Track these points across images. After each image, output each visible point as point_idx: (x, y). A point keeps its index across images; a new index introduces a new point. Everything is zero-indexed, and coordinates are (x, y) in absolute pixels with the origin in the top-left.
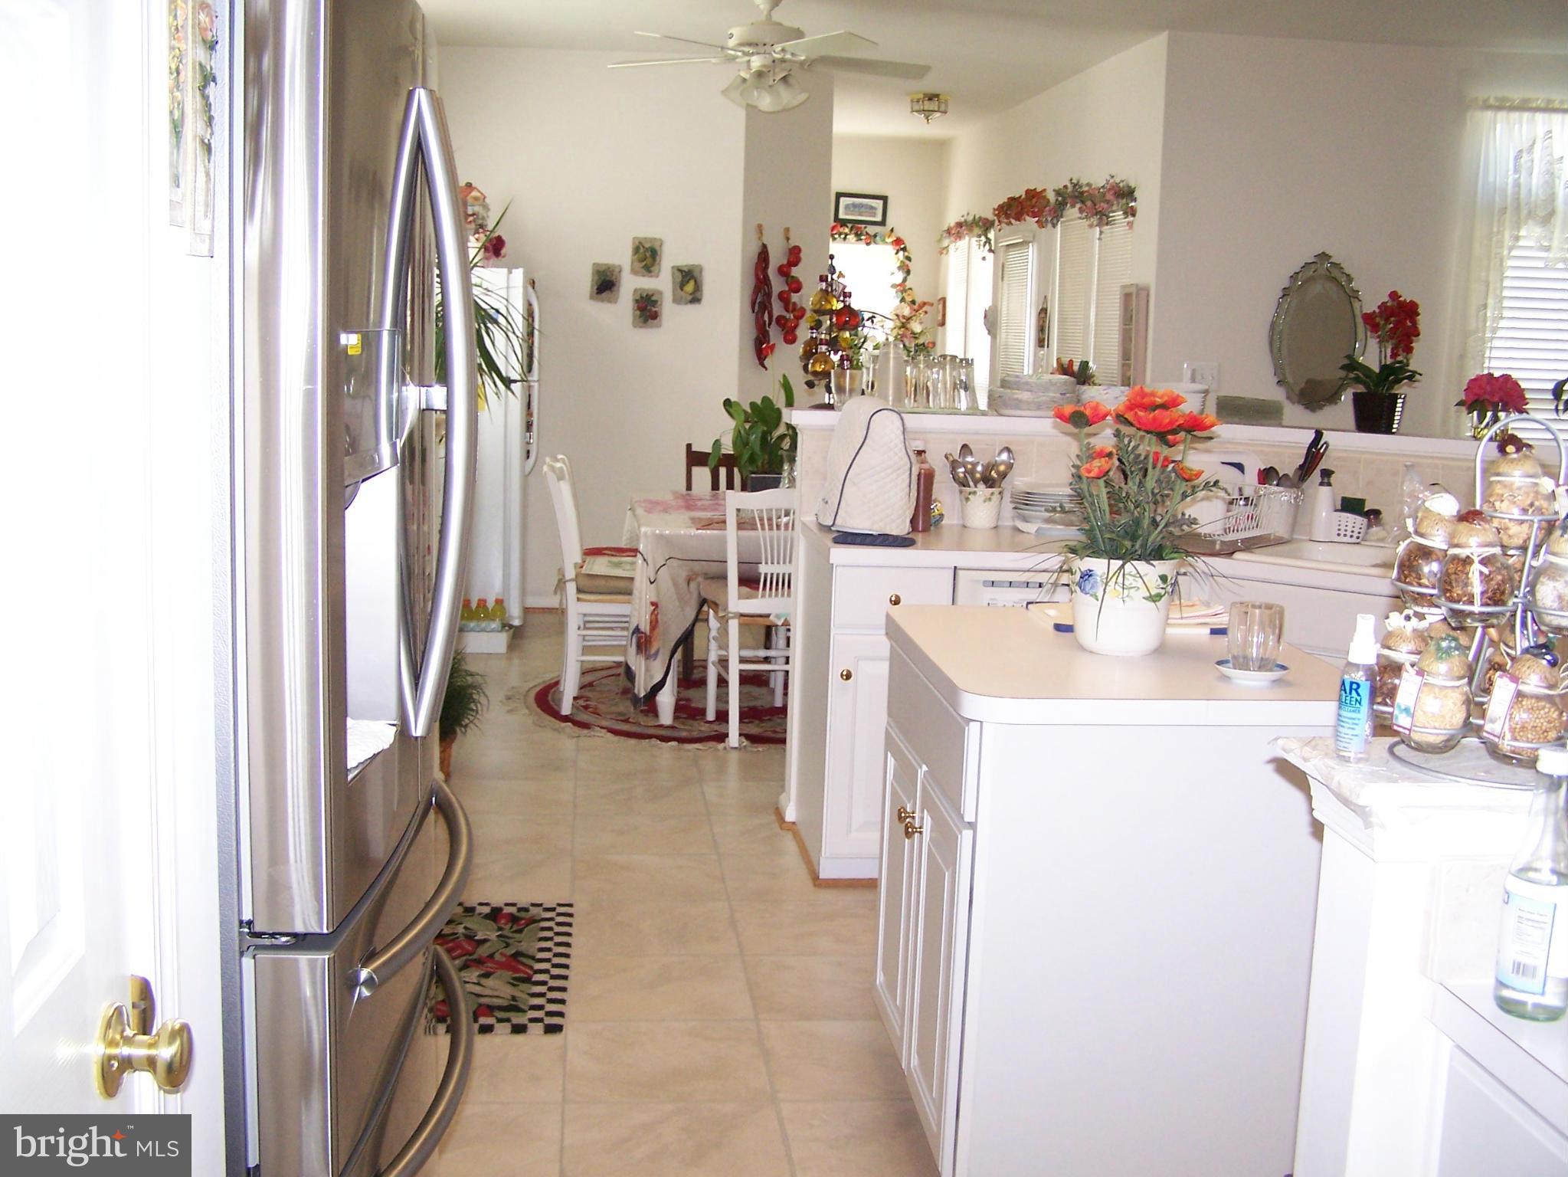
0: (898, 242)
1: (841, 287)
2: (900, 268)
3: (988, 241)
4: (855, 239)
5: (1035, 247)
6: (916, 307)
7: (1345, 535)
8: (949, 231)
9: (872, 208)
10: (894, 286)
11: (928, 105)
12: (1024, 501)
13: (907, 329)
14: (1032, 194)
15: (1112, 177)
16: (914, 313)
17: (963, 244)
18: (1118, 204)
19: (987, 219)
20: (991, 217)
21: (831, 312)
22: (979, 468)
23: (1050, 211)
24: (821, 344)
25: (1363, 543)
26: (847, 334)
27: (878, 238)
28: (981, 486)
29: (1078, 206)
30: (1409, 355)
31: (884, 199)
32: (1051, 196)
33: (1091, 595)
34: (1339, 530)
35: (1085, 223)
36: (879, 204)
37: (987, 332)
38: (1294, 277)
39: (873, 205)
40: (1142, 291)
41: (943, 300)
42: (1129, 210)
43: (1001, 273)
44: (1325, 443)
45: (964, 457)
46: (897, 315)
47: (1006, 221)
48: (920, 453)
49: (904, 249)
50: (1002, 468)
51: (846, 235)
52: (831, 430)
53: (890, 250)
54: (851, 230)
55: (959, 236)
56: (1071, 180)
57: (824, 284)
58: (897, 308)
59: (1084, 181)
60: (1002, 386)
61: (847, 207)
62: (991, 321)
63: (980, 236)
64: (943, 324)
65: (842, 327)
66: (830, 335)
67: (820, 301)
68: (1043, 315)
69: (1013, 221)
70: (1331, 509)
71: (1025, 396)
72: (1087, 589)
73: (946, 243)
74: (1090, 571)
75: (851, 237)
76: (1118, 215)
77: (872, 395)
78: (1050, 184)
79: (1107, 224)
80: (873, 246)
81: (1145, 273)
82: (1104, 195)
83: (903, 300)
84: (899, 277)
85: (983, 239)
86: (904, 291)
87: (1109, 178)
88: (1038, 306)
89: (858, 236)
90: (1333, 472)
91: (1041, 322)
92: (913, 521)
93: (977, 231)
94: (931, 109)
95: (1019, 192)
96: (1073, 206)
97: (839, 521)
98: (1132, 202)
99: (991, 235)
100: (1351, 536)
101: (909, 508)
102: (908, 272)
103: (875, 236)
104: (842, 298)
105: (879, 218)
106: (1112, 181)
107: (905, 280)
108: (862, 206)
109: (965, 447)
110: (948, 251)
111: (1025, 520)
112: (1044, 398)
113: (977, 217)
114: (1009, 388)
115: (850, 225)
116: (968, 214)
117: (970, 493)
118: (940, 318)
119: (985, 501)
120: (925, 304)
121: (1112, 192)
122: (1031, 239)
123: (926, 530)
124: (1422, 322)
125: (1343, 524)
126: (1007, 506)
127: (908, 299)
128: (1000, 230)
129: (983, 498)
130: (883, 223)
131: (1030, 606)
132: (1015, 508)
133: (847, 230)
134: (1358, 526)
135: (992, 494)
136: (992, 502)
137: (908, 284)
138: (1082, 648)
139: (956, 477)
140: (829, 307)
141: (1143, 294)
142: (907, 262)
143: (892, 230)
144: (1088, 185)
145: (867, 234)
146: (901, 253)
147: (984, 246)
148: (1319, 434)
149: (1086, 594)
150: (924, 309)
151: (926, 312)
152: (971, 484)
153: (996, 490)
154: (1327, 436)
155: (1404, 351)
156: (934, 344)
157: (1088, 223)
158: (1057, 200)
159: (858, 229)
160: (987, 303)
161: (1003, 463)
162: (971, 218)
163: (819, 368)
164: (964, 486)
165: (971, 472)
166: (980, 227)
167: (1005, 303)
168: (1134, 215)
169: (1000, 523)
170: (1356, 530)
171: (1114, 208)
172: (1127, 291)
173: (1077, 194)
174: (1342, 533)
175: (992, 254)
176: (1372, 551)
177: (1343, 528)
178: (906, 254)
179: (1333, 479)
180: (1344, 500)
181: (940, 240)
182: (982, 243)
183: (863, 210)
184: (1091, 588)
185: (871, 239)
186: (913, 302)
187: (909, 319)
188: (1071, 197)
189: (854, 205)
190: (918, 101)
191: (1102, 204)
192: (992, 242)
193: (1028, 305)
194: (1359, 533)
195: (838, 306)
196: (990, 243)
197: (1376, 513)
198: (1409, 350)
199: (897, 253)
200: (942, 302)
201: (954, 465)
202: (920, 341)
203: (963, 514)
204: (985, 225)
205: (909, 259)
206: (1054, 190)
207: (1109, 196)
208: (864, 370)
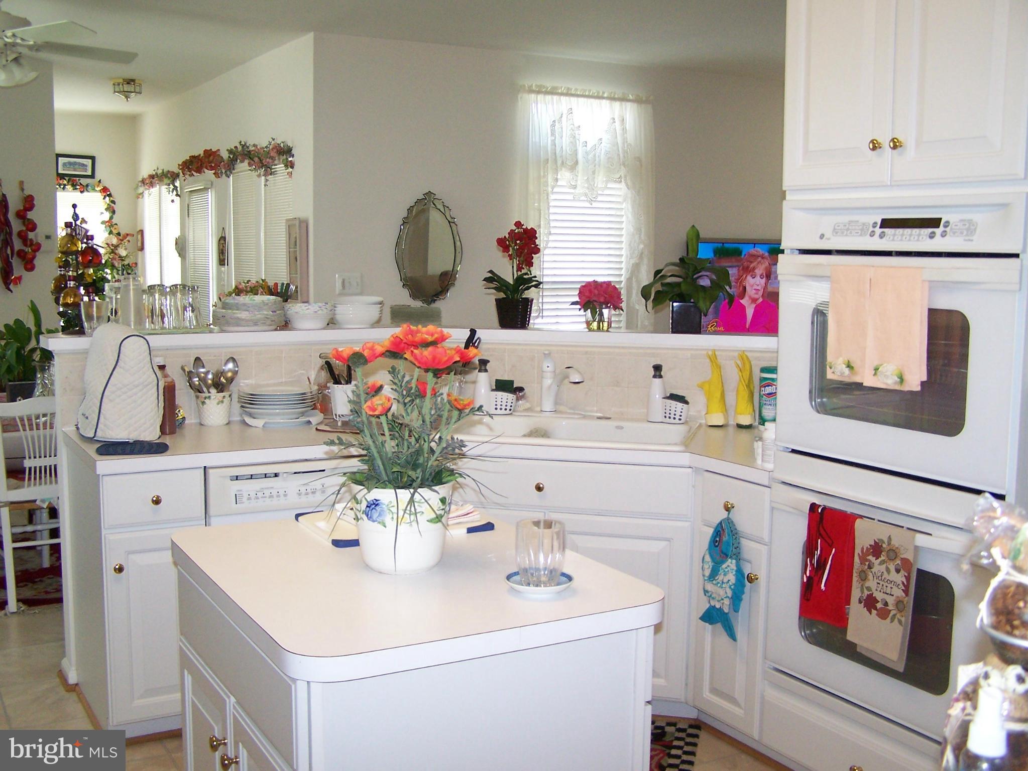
0: (105, 190)
1: (84, 231)
2: (106, 209)
3: (175, 188)
4: (72, 188)
5: (213, 193)
6: (121, 238)
7: (501, 409)
8: (143, 181)
9: (83, 165)
10: (103, 223)
11: (127, 88)
12: (250, 402)
13: (116, 254)
14: (209, 153)
15: (274, 139)
16: (120, 242)
17: (155, 190)
18: (279, 159)
19: (173, 172)
20: (176, 170)
21: (77, 253)
22: (210, 376)
23: (224, 165)
24: (70, 280)
25: (514, 413)
26: (91, 271)
27: (89, 187)
28: (213, 391)
29: (246, 162)
30: (532, 268)
31: (93, 158)
32: (225, 155)
33: (379, 523)
34: (496, 405)
35: (255, 174)
36: (89, 162)
37: (178, 255)
38: (410, 210)
39: (85, 163)
40: (303, 224)
41: (142, 232)
42: (289, 164)
43: (186, 212)
44: (479, 338)
45: (198, 368)
46: (107, 244)
47: (189, 173)
48: (162, 367)
49: (110, 195)
50: (230, 374)
51: (65, 185)
52: (85, 353)
53: (98, 196)
54: (68, 182)
55: (152, 185)
56: (240, 142)
57: (69, 229)
58: (107, 239)
59: (250, 142)
60: (223, 308)
61: (64, 164)
62: (181, 246)
63: (169, 185)
64: (142, 249)
65: (87, 265)
66: (77, 272)
67: (67, 244)
68: (222, 242)
69: (194, 173)
70: (489, 389)
71: (243, 315)
72: (375, 517)
73: (141, 190)
74: (377, 500)
75: (69, 187)
76: (280, 167)
77: (117, 321)
78: (223, 146)
79: (271, 174)
80: (86, 193)
81: (305, 209)
82: (268, 153)
83: (111, 233)
84: (107, 216)
85: (172, 186)
86: (111, 226)
87: (271, 140)
88: (218, 234)
89: (74, 186)
90: (488, 361)
91: (221, 247)
92: (162, 427)
93: (166, 181)
94: (129, 90)
95: (199, 151)
96: (242, 161)
97: (99, 433)
98: (290, 157)
99: (177, 184)
100: (506, 409)
101: (159, 417)
102: (114, 212)
103: (87, 186)
104: (85, 241)
105: (89, 173)
106: (273, 142)
107: (111, 218)
108: (75, 163)
109: (198, 359)
110: (143, 196)
111: (251, 416)
112: (259, 316)
113: (165, 171)
114: (230, 309)
115: (67, 178)
116: (158, 169)
117: (205, 398)
118: (139, 244)
119: (218, 404)
120: (127, 235)
121: (275, 151)
122: (210, 186)
123: (172, 432)
124: (541, 241)
125: (499, 400)
126: (236, 406)
127: (115, 232)
128: (185, 180)
129: (217, 401)
130: (92, 176)
131: (300, 518)
132: (242, 407)
133: (65, 182)
134: (510, 401)
135: (224, 397)
136: (224, 404)
137: (114, 221)
138: (367, 567)
139: (193, 385)
140: (75, 249)
141: (304, 225)
142: (113, 205)
143: (100, 181)
144: (254, 145)
145: (81, 184)
146: (107, 198)
147: (173, 192)
148: (473, 332)
149: (374, 521)
150: (128, 239)
151: (129, 241)
152: (205, 389)
153: (225, 394)
154: (480, 333)
155: (526, 265)
156: (136, 264)
157: (256, 173)
158: (229, 157)
159: (74, 181)
160: (177, 233)
161: (230, 370)
162: (160, 172)
163: (70, 300)
164: (200, 393)
165: (203, 380)
166: (169, 179)
167: (191, 233)
168: (292, 167)
169: (231, 419)
170: (509, 404)
171: (276, 162)
172: (290, 223)
173: (246, 152)
174: (499, 407)
175: (178, 198)
176: (522, 419)
177: (499, 403)
178: (111, 199)
179: (488, 366)
180: (497, 381)
181: (137, 188)
182: (171, 190)
183: (77, 166)
184: (379, 515)
185: (84, 189)
186: (119, 234)
187: (116, 247)
188: (241, 155)
189: (70, 163)
190: (119, 85)
191: (268, 160)
192: (179, 189)
193: (210, 235)
194: (511, 406)
195: (81, 246)
196: (177, 190)
197: (521, 389)
198: (530, 264)
199: (104, 199)
200: (140, 232)
201: (190, 375)
202: (126, 263)
203: (199, 414)
204: (172, 177)
205: (113, 202)
206: (227, 150)
207: (273, 154)
208: (107, 300)
